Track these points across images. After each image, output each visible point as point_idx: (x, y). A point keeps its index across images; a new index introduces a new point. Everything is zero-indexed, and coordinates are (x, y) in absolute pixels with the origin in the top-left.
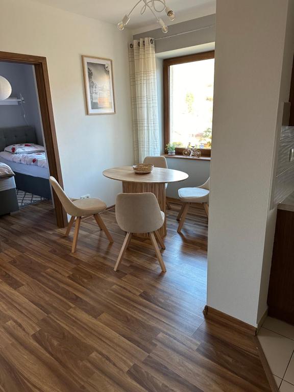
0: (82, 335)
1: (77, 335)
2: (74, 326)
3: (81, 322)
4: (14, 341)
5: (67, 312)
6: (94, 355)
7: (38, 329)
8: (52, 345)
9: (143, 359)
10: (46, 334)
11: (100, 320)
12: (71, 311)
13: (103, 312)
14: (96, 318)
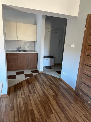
0: (40, 106)
1: (41, 106)
2: (40, 110)
3: (38, 110)
4: (59, 115)
5: (40, 117)
6: (40, 100)
7: (51, 115)
8: (48, 107)
9: (31, 94)
10: (49, 112)
11: (32, 108)
12: (38, 117)
13: (30, 110)
14: (33, 109)
